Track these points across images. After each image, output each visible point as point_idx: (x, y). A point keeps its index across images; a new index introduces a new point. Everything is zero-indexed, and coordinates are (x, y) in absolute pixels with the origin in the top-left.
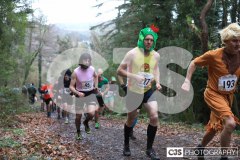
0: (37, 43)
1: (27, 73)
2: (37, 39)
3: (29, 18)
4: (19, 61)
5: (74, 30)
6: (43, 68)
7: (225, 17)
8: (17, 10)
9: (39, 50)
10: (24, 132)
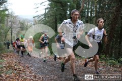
0: (10, 23)
1: (6, 36)
2: (10, 21)
3: (7, 12)
4: (2, 31)
5: (26, 18)
6: (13, 34)
7: (88, 14)
8: (2, 9)
9: (11, 26)
10: (5, 61)
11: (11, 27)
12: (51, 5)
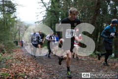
1: (15, 36)
2: (18, 26)
3: (16, 19)
4: (12, 33)
8: (12, 17)
9: (19, 29)
12: (47, 14)
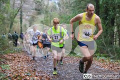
11: (20, 9)
